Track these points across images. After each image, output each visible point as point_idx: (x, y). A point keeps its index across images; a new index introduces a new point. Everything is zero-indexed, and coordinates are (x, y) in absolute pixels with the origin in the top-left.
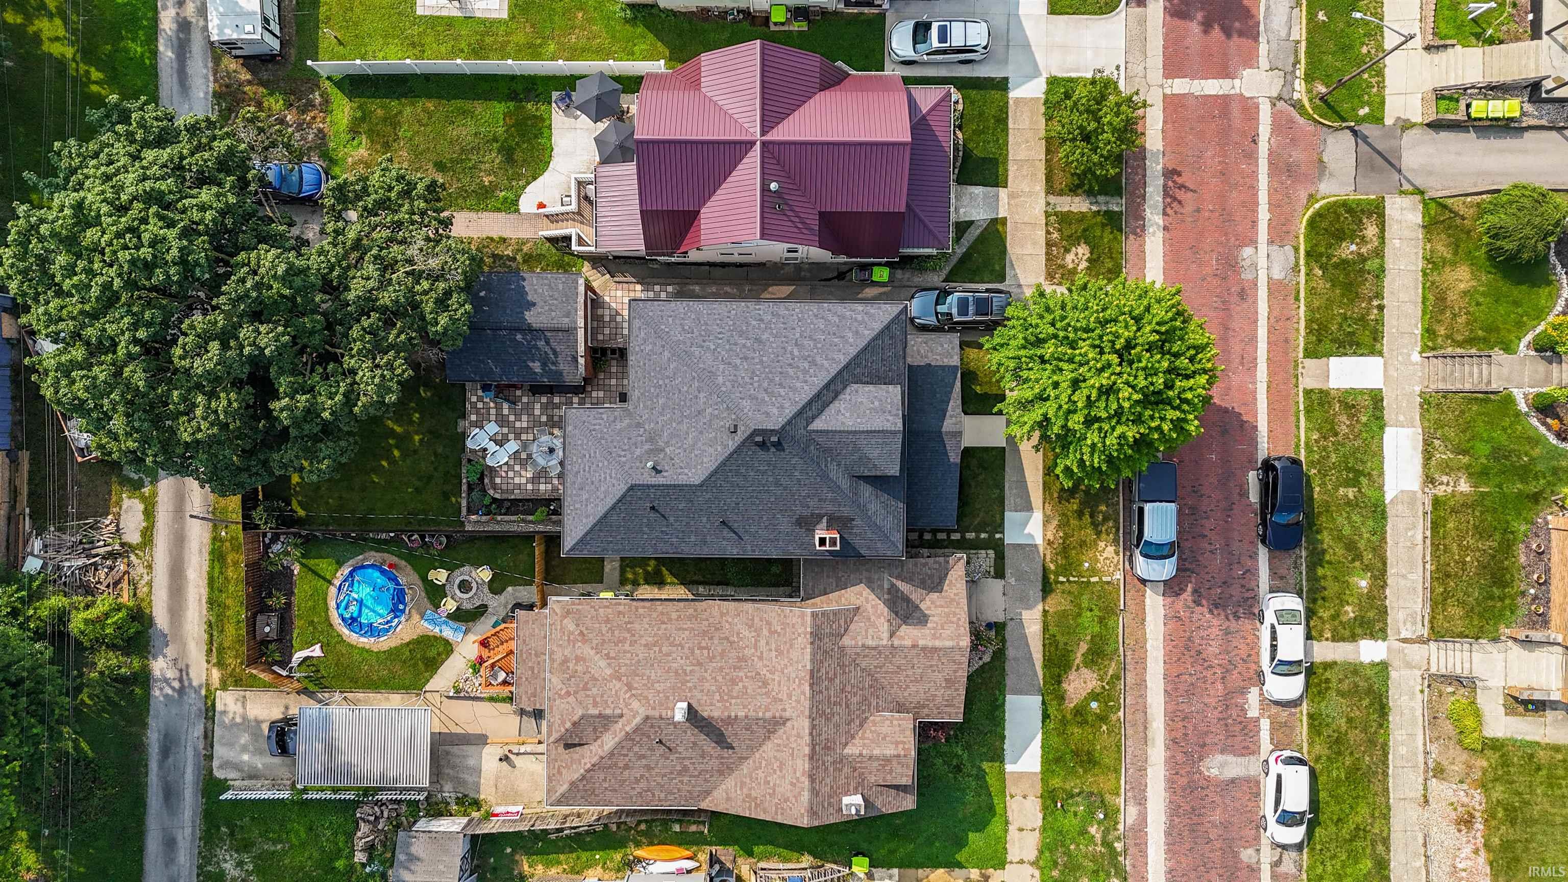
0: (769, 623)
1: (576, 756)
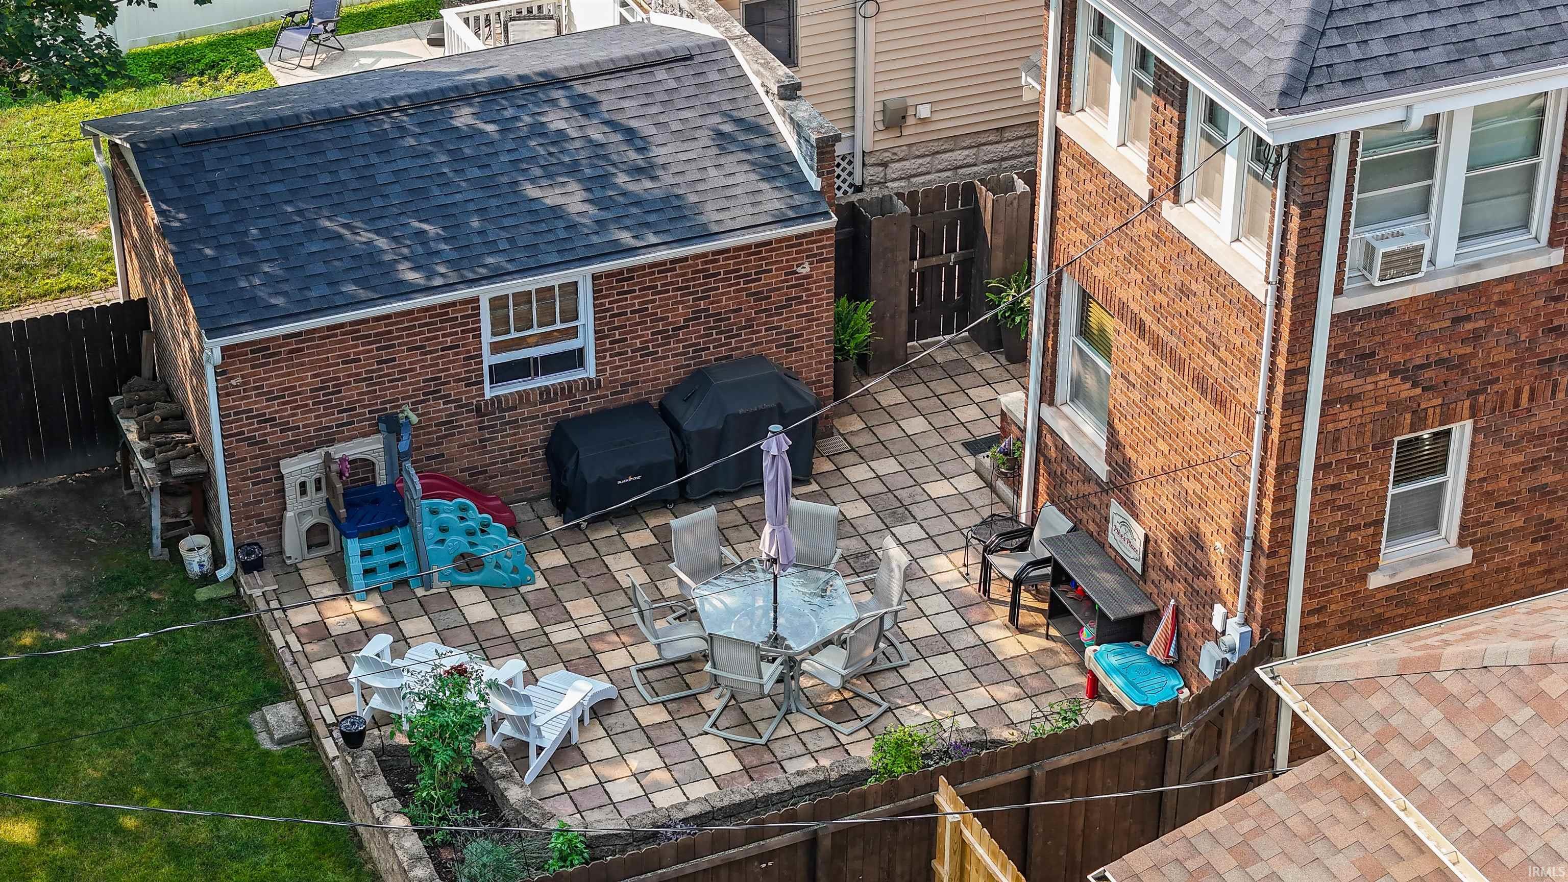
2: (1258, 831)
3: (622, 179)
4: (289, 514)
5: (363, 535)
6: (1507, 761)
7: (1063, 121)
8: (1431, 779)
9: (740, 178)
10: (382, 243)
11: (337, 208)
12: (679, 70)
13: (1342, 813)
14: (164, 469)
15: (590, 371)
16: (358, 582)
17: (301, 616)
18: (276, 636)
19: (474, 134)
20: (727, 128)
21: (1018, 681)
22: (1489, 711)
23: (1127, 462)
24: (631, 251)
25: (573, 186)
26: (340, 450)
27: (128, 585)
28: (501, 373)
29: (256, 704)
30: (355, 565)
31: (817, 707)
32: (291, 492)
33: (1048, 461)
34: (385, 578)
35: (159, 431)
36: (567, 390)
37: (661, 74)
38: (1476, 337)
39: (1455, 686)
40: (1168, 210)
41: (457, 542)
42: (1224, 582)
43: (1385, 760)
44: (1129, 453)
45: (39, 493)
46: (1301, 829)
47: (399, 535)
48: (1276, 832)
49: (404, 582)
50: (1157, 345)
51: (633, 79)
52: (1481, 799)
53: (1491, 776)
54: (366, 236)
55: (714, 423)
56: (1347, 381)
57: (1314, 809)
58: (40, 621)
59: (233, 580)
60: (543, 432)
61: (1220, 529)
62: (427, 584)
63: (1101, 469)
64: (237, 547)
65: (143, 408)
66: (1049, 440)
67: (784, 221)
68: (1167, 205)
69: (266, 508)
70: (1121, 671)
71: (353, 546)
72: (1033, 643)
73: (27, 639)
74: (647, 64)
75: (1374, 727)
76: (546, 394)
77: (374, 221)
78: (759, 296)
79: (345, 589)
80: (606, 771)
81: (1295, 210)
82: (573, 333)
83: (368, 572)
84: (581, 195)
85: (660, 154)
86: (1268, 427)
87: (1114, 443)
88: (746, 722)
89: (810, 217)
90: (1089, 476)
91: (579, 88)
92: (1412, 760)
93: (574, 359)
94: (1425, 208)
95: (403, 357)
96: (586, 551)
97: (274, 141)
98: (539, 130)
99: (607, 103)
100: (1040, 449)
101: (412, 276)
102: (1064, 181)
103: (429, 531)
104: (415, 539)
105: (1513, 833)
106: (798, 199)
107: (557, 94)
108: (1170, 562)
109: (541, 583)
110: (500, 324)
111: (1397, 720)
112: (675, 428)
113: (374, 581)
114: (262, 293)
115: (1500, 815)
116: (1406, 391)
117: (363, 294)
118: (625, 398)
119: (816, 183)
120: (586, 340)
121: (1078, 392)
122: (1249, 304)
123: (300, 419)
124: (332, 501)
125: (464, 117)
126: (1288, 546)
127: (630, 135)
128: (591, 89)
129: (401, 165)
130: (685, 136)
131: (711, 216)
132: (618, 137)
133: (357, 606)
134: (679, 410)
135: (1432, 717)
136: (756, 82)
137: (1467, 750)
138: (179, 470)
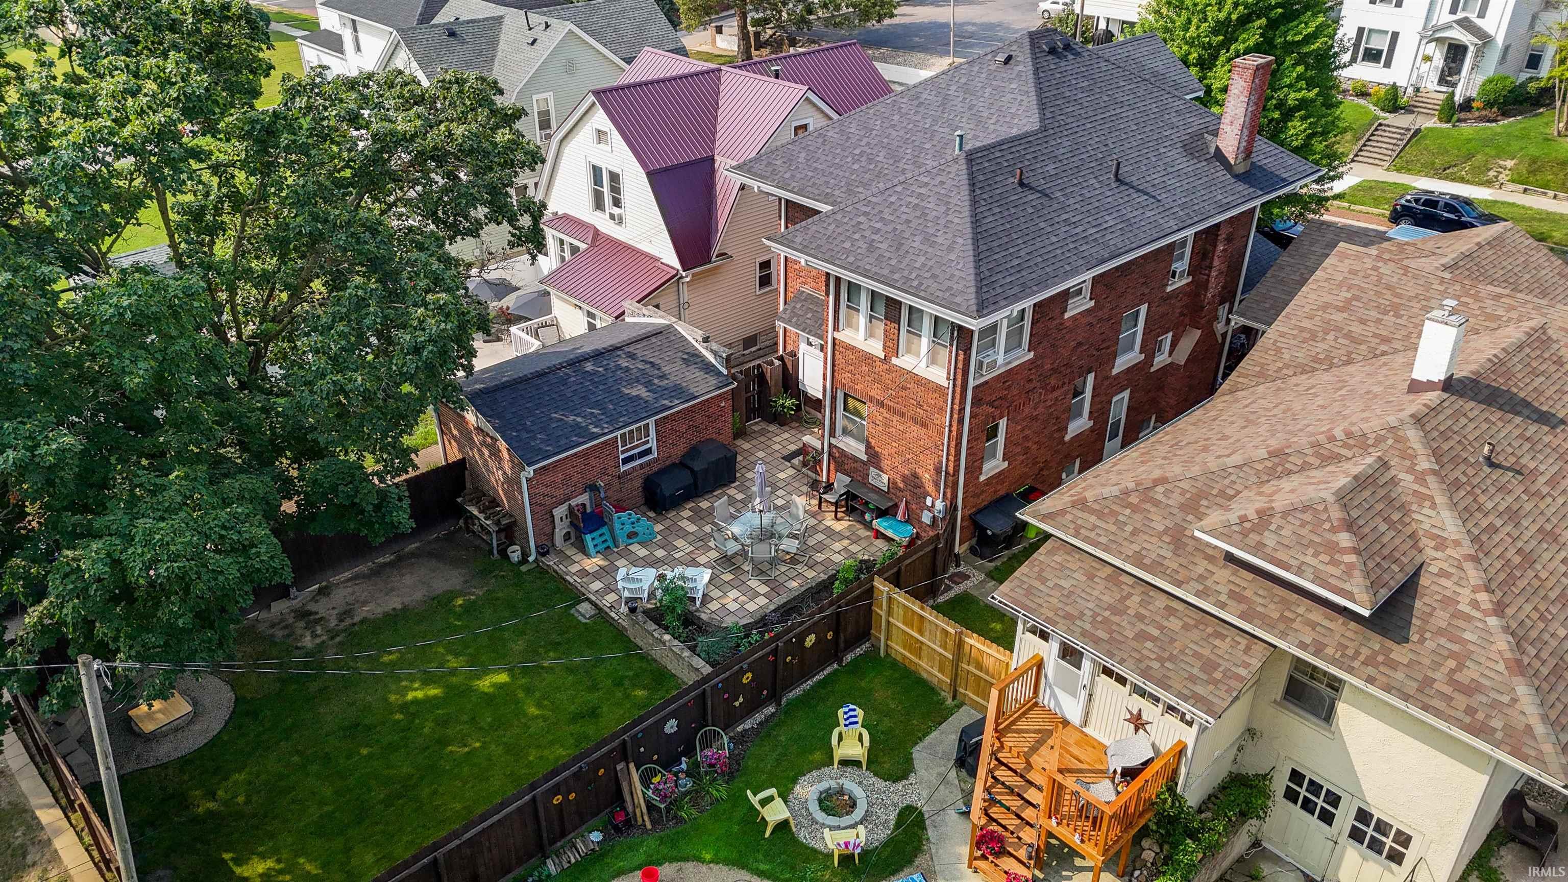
0: (1325, 307)
1: (1441, 618)
2: (1042, 570)
3: (656, 381)
4: (557, 530)
5: (591, 532)
6: (1129, 529)
7: (837, 335)
8: (1103, 540)
9: (697, 374)
10: (579, 419)
11: (557, 409)
12: (660, 337)
13: (1069, 558)
14: (498, 523)
15: (655, 454)
16: (592, 551)
17: (574, 568)
18: (568, 578)
19: (595, 373)
20: (685, 356)
21: (848, 538)
22: (1113, 513)
23: (877, 453)
24: (671, 408)
25: (640, 387)
26: (573, 502)
27: (491, 572)
28: (626, 461)
29: (573, 606)
30: (590, 544)
31: (784, 561)
32: (557, 520)
33: (834, 458)
34: (601, 547)
35: (489, 508)
36: (648, 463)
37: (653, 340)
38: (1010, 386)
39: (1096, 506)
40: (894, 361)
41: (628, 528)
42: (930, 488)
43: (1081, 536)
44: (877, 449)
45: (430, 542)
46: (1057, 566)
47: (604, 530)
48: (1048, 569)
49: (608, 547)
50: (890, 409)
51: (645, 343)
52: (1125, 543)
53: (1126, 535)
54: (572, 418)
55: (705, 466)
56: (976, 410)
57: (1057, 558)
58: (460, 594)
59: (536, 560)
60: (641, 481)
61: (927, 470)
62: (617, 547)
63: (864, 457)
64: (537, 547)
65: (477, 502)
66: (834, 450)
67: (719, 388)
68: (894, 359)
69: (548, 530)
70: (890, 527)
71: (588, 537)
72: (846, 524)
73: (460, 602)
74: (647, 337)
75: (1072, 526)
76: (641, 466)
77: (572, 411)
78: (709, 417)
79: (588, 556)
80: (724, 601)
81: (961, 352)
82: (648, 442)
83: (595, 546)
84: (644, 390)
85: (666, 369)
86: (950, 431)
87: (869, 446)
88: (762, 573)
89: (727, 385)
90: (855, 459)
91: (627, 349)
92: (1092, 535)
93: (648, 452)
94: (994, 345)
95: (593, 462)
96: (668, 523)
97: (520, 386)
98: (618, 367)
99: (639, 353)
100: (830, 454)
101: (595, 430)
102: (837, 356)
103: (617, 525)
104: (612, 531)
105: (1144, 553)
106: (721, 379)
107: (619, 353)
108: (901, 485)
109: (659, 537)
110: (624, 444)
111: (1079, 522)
112: (692, 470)
113: (598, 548)
114: (542, 446)
115: (1136, 548)
116: (991, 410)
117: (581, 440)
118: (667, 463)
119: (725, 372)
120: (653, 443)
121: (845, 432)
122: (939, 389)
123: (557, 493)
124: (575, 522)
125: (589, 366)
126: (958, 471)
127: (653, 364)
128: (631, 349)
129: (573, 388)
130: (672, 361)
131: (693, 390)
132: (648, 366)
133: (594, 560)
134: (689, 463)
135: (1093, 519)
136: (690, 339)
137: (1113, 528)
138: (504, 522)
